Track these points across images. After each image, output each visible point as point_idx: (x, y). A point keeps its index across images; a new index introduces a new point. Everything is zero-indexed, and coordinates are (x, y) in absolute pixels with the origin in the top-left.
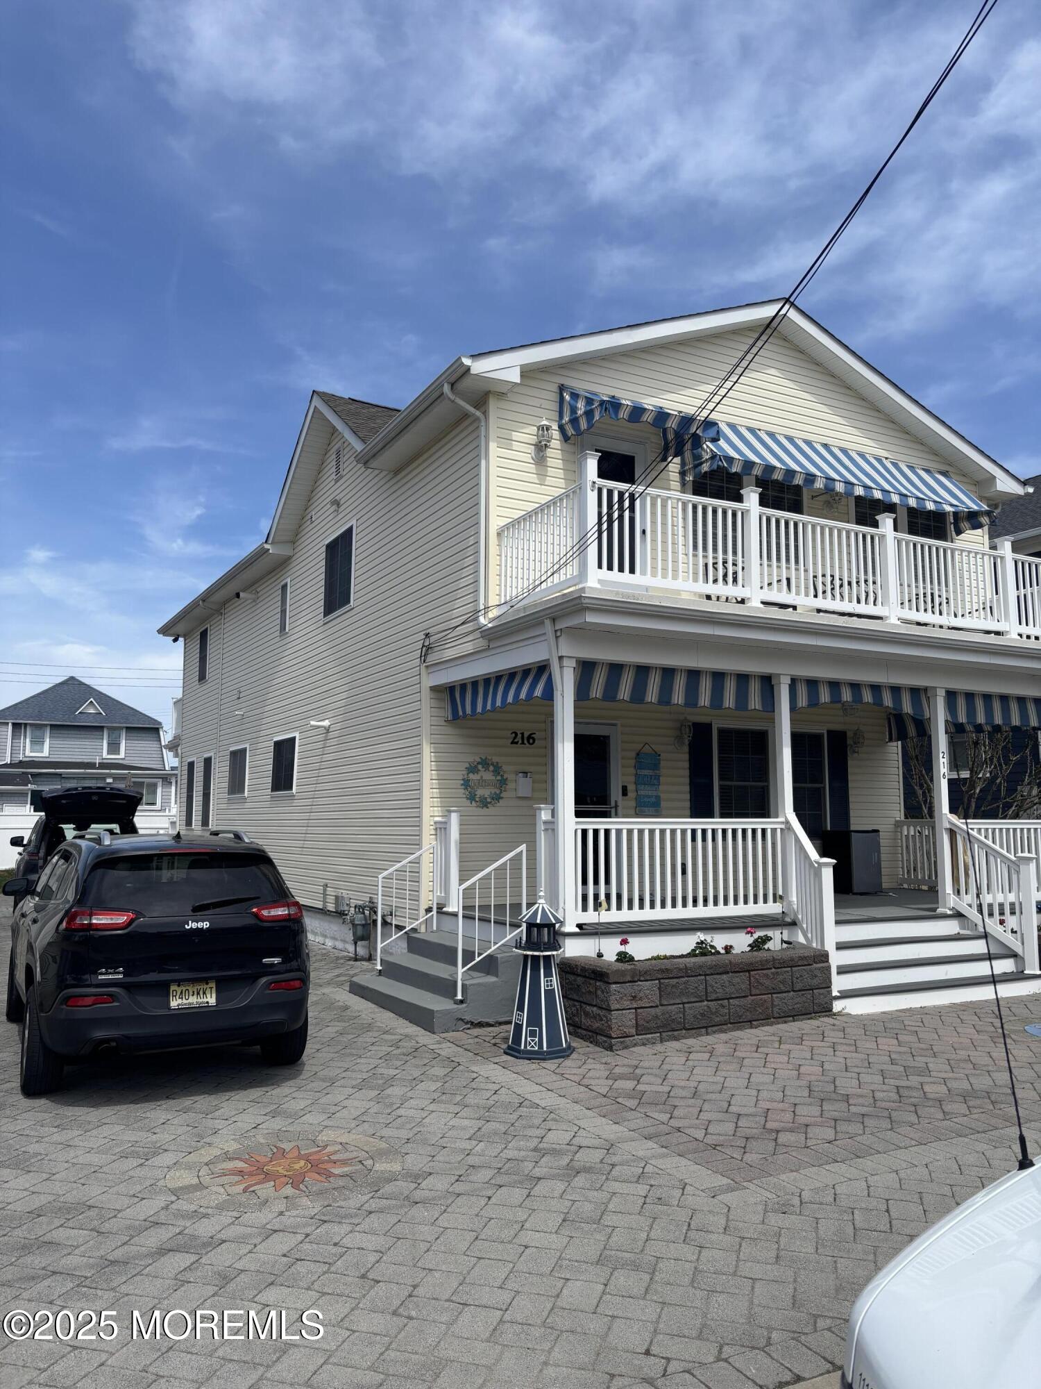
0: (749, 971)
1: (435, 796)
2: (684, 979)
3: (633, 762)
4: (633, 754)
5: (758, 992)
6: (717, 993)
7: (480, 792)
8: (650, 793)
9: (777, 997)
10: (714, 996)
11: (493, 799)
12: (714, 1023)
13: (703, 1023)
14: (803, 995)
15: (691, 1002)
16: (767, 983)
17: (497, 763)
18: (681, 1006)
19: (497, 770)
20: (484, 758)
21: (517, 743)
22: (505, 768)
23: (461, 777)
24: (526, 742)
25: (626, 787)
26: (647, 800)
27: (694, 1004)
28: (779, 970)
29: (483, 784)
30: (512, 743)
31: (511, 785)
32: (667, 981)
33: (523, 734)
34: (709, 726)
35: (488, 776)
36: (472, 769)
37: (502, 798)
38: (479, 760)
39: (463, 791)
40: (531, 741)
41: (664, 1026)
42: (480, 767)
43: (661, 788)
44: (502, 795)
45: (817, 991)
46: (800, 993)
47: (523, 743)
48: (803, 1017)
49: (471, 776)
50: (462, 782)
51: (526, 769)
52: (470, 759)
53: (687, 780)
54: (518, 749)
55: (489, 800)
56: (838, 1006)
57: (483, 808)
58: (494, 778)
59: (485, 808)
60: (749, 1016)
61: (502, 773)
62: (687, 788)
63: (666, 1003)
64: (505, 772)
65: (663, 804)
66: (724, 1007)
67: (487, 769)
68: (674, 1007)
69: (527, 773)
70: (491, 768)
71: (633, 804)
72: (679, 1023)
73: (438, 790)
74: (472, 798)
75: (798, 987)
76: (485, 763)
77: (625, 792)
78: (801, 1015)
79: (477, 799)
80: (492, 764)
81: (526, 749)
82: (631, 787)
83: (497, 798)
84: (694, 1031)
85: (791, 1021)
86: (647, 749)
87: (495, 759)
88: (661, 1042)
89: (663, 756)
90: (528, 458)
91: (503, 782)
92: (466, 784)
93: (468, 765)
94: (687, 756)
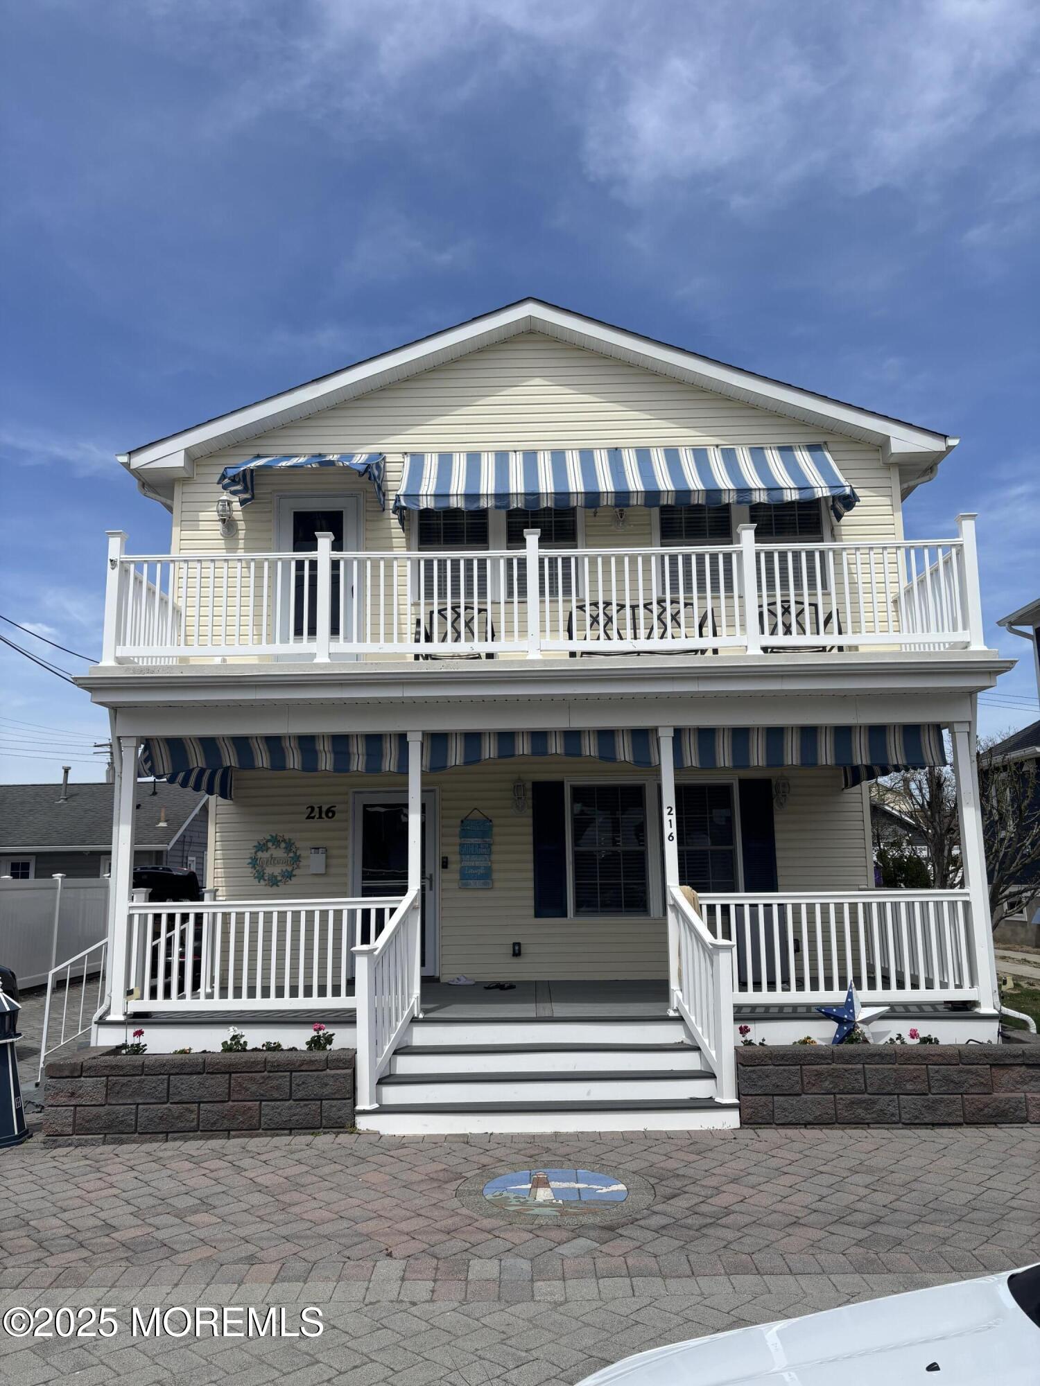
0: (230, 1073)
1: (219, 876)
2: (138, 1078)
3: (458, 830)
4: (459, 821)
5: (241, 1097)
6: (182, 1095)
7: (269, 870)
8: (477, 864)
9: (268, 1105)
10: (177, 1099)
11: (283, 876)
12: (175, 1129)
13: (161, 1128)
14: (306, 1105)
15: (148, 1104)
16: (254, 1088)
17: (290, 839)
18: (134, 1107)
19: (289, 846)
20: (274, 835)
21: (313, 818)
22: (298, 844)
23: (249, 856)
24: (324, 815)
25: (447, 858)
26: (471, 871)
27: (151, 1106)
28: (271, 1074)
29: (273, 861)
30: (308, 818)
31: (303, 863)
32: (115, 1078)
33: (320, 808)
34: (560, 785)
35: (279, 853)
36: (262, 847)
37: (295, 876)
38: (269, 838)
39: (250, 870)
40: (330, 815)
41: (109, 1127)
42: (270, 844)
43: (494, 857)
44: (294, 873)
45: (327, 1102)
46: (302, 1103)
47: (320, 817)
48: (304, 1131)
49: (260, 854)
50: (250, 861)
51: (319, 844)
52: (260, 837)
53: (530, 848)
54: (315, 824)
55: (279, 878)
56: (363, 1123)
57: (272, 886)
58: (286, 855)
59: (275, 887)
60: (226, 1124)
61: (294, 850)
62: (530, 857)
63: (114, 1102)
64: (297, 849)
65: (495, 876)
66: (192, 1112)
67: (278, 846)
68: (123, 1107)
69: (318, 848)
70: (283, 845)
71: (457, 876)
72: (129, 1125)
73: (222, 870)
74: (260, 876)
75: (299, 1095)
76: (276, 841)
77: (445, 864)
78: (301, 1129)
79: (266, 878)
80: (284, 841)
81: (326, 823)
82: (454, 859)
83: (289, 876)
84: (149, 1136)
85: (285, 1135)
86: (476, 815)
87: (287, 837)
88: (104, 1144)
89: (495, 821)
90: (218, 534)
91: (297, 859)
92: (254, 862)
93: (256, 844)
94: (530, 821)
